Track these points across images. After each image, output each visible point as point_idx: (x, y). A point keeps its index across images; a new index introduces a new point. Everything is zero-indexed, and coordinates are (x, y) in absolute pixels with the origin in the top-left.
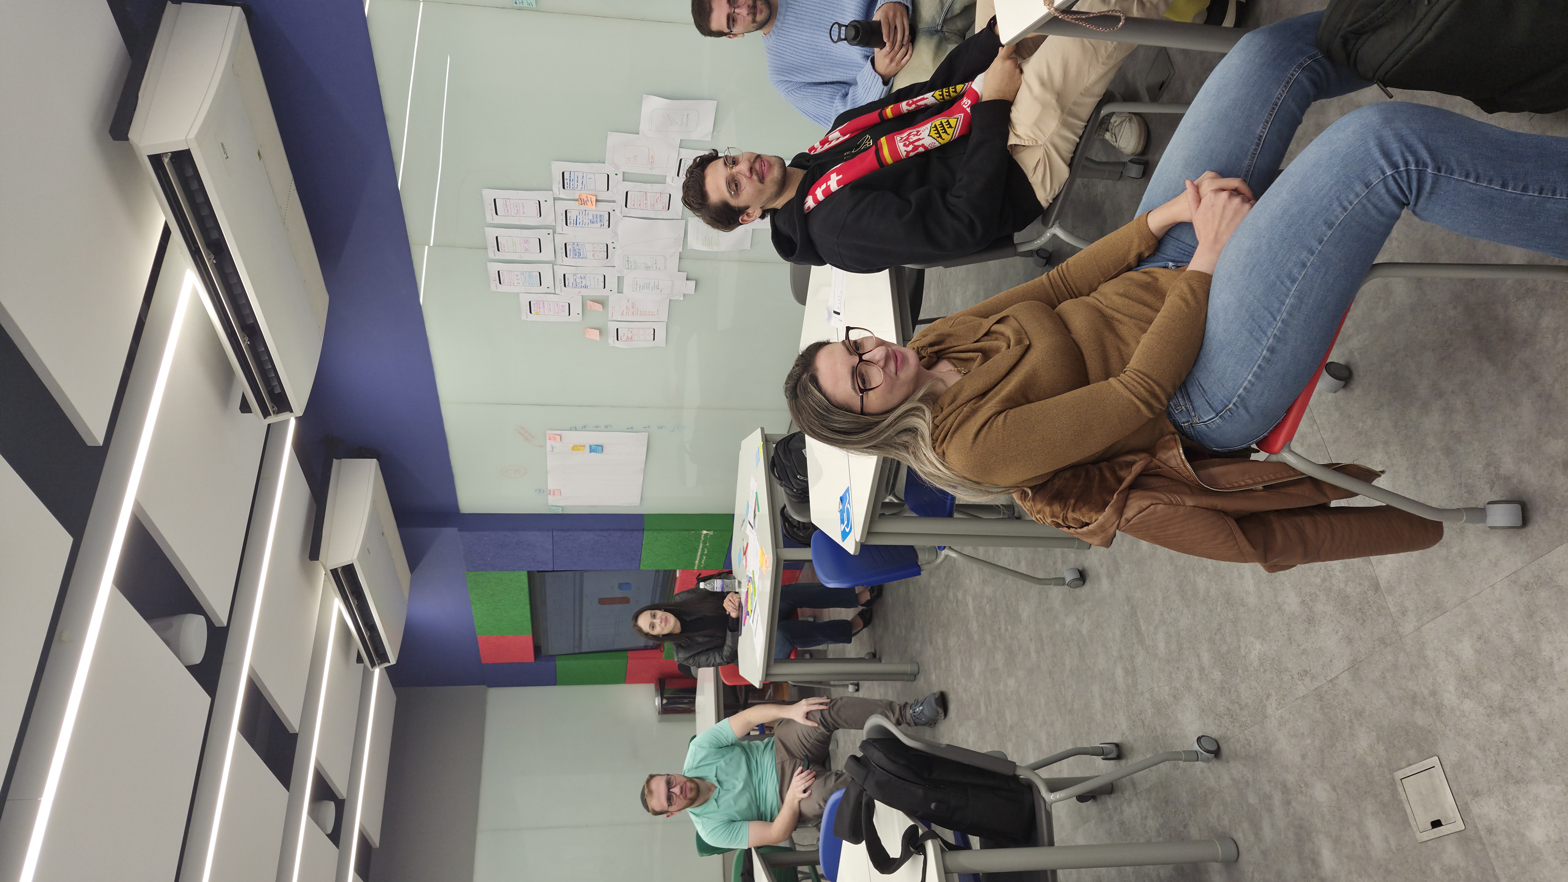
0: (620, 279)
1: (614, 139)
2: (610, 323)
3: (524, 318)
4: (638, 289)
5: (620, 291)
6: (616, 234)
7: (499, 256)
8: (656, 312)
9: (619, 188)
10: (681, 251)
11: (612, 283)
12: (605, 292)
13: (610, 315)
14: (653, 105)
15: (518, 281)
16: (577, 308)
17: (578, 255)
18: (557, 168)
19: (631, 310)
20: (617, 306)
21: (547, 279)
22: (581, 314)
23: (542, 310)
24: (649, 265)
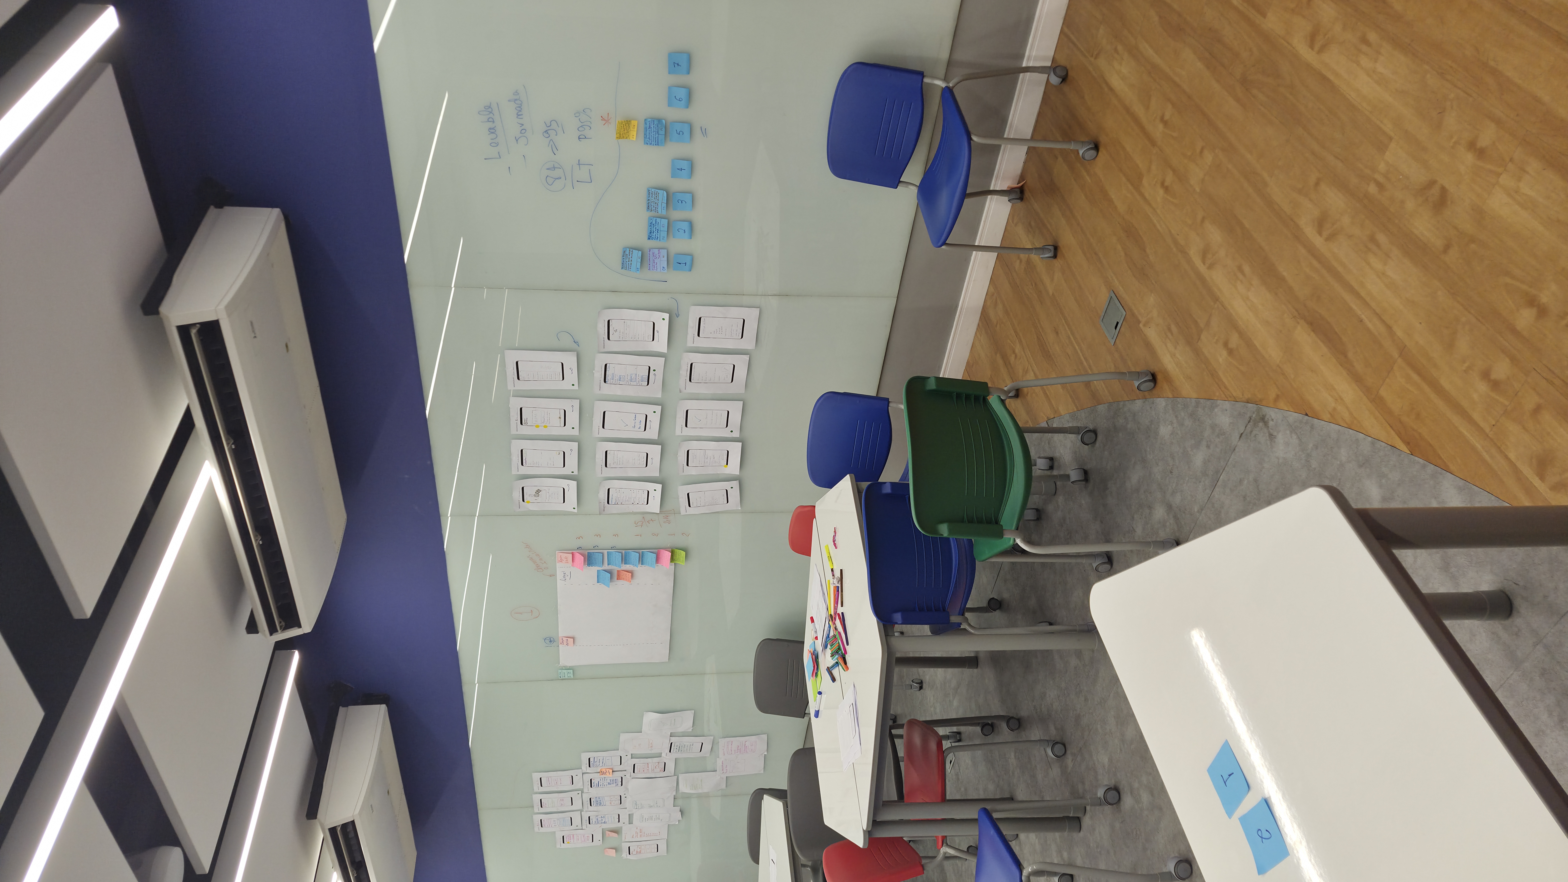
0: (630, 816)
1: (624, 737)
2: (623, 844)
3: (558, 846)
4: (644, 821)
5: (630, 822)
6: (627, 789)
7: (542, 810)
8: (658, 833)
9: (628, 763)
10: (675, 794)
11: (624, 818)
12: (619, 825)
13: (623, 838)
14: (650, 718)
15: (555, 824)
16: (598, 837)
17: (599, 803)
18: (585, 757)
19: (639, 834)
20: (628, 832)
21: (577, 821)
22: (601, 840)
23: (572, 840)
24: (651, 805)
